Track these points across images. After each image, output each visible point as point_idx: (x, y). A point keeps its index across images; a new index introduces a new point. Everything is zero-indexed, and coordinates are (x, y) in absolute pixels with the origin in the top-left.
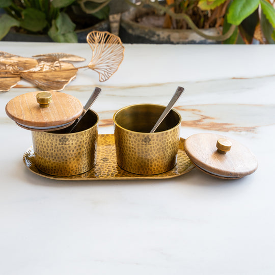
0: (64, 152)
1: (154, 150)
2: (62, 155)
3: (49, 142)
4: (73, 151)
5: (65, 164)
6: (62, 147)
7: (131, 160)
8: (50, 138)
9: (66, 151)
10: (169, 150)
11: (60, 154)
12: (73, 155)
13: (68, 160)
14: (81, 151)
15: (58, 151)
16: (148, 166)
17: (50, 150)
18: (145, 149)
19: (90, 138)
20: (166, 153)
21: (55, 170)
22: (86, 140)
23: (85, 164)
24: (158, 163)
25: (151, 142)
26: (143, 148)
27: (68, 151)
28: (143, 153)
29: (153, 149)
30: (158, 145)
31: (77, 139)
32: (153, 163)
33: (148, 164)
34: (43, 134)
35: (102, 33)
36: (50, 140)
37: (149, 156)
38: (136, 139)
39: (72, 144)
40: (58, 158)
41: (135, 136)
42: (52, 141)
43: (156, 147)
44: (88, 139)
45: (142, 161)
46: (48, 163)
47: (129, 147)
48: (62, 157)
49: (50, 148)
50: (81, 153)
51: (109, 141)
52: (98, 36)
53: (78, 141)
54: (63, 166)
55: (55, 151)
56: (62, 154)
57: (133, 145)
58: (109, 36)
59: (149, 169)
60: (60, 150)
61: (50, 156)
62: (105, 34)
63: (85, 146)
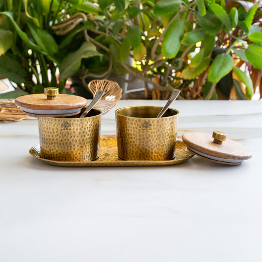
0: (69, 137)
1: (155, 136)
2: (67, 141)
3: (54, 128)
4: (78, 137)
5: (69, 150)
6: (67, 132)
7: (133, 147)
8: (56, 123)
9: (71, 137)
10: (168, 137)
11: (65, 140)
12: (78, 141)
13: (72, 146)
14: (85, 138)
15: (63, 136)
16: (149, 153)
17: (56, 136)
18: (146, 134)
19: (94, 126)
20: (166, 140)
21: (59, 157)
22: (90, 127)
23: (88, 152)
24: (158, 150)
25: (152, 127)
26: (144, 134)
27: (73, 137)
28: (144, 139)
29: (153, 135)
30: (158, 131)
31: (81, 125)
32: (154, 150)
33: (149, 151)
34: (50, 120)
35: (102, 81)
36: (56, 126)
37: (149, 143)
38: (138, 125)
39: (77, 129)
40: (63, 144)
41: (136, 121)
42: (57, 126)
43: (157, 133)
44: (92, 127)
45: (143, 148)
46: (54, 151)
47: (131, 134)
48: (67, 143)
49: (56, 134)
50: (85, 140)
51: (110, 144)
52: (98, 84)
53: (82, 127)
54: (67, 153)
55: (60, 137)
56: (67, 139)
57: (134, 131)
58: (107, 82)
59: (150, 156)
60: (65, 135)
61: (55, 143)
62: (105, 82)
63: (88, 133)
